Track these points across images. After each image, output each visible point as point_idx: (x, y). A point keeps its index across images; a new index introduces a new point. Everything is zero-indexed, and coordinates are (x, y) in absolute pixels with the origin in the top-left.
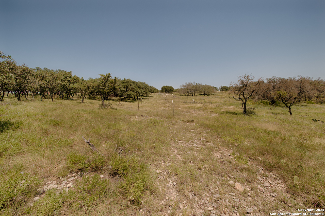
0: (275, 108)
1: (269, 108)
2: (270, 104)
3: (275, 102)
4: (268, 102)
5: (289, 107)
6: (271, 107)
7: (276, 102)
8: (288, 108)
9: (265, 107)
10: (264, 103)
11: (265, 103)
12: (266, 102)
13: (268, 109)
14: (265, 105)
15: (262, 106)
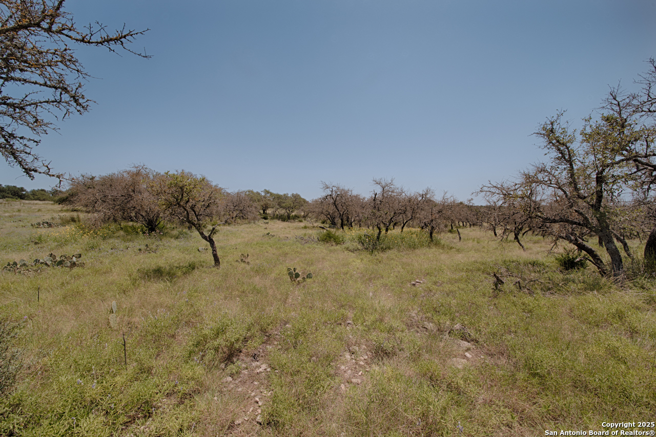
0: (160, 243)
1: (143, 247)
2: (144, 233)
3: (156, 226)
4: (138, 228)
5: (209, 236)
6: (149, 241)
7: (159, 226)
8: (206, 240)
9: (127, 244)
10: (126, 231)
11: (130, 230)
12: (134, 228)
13: (140, 250)
14: (129, 237)
15: (116, 242)
